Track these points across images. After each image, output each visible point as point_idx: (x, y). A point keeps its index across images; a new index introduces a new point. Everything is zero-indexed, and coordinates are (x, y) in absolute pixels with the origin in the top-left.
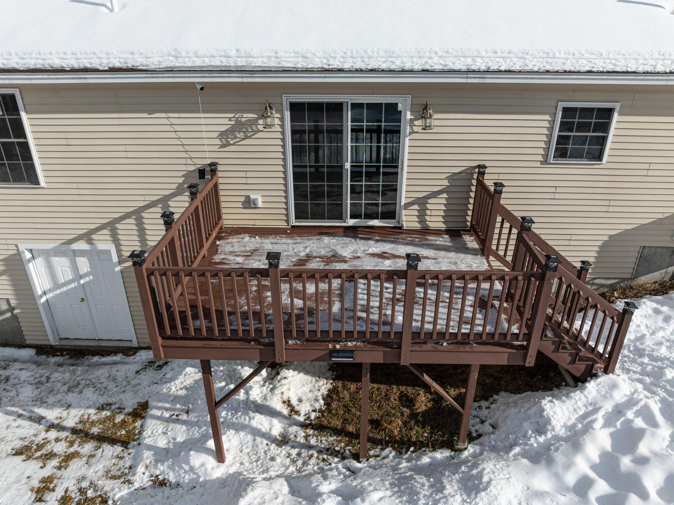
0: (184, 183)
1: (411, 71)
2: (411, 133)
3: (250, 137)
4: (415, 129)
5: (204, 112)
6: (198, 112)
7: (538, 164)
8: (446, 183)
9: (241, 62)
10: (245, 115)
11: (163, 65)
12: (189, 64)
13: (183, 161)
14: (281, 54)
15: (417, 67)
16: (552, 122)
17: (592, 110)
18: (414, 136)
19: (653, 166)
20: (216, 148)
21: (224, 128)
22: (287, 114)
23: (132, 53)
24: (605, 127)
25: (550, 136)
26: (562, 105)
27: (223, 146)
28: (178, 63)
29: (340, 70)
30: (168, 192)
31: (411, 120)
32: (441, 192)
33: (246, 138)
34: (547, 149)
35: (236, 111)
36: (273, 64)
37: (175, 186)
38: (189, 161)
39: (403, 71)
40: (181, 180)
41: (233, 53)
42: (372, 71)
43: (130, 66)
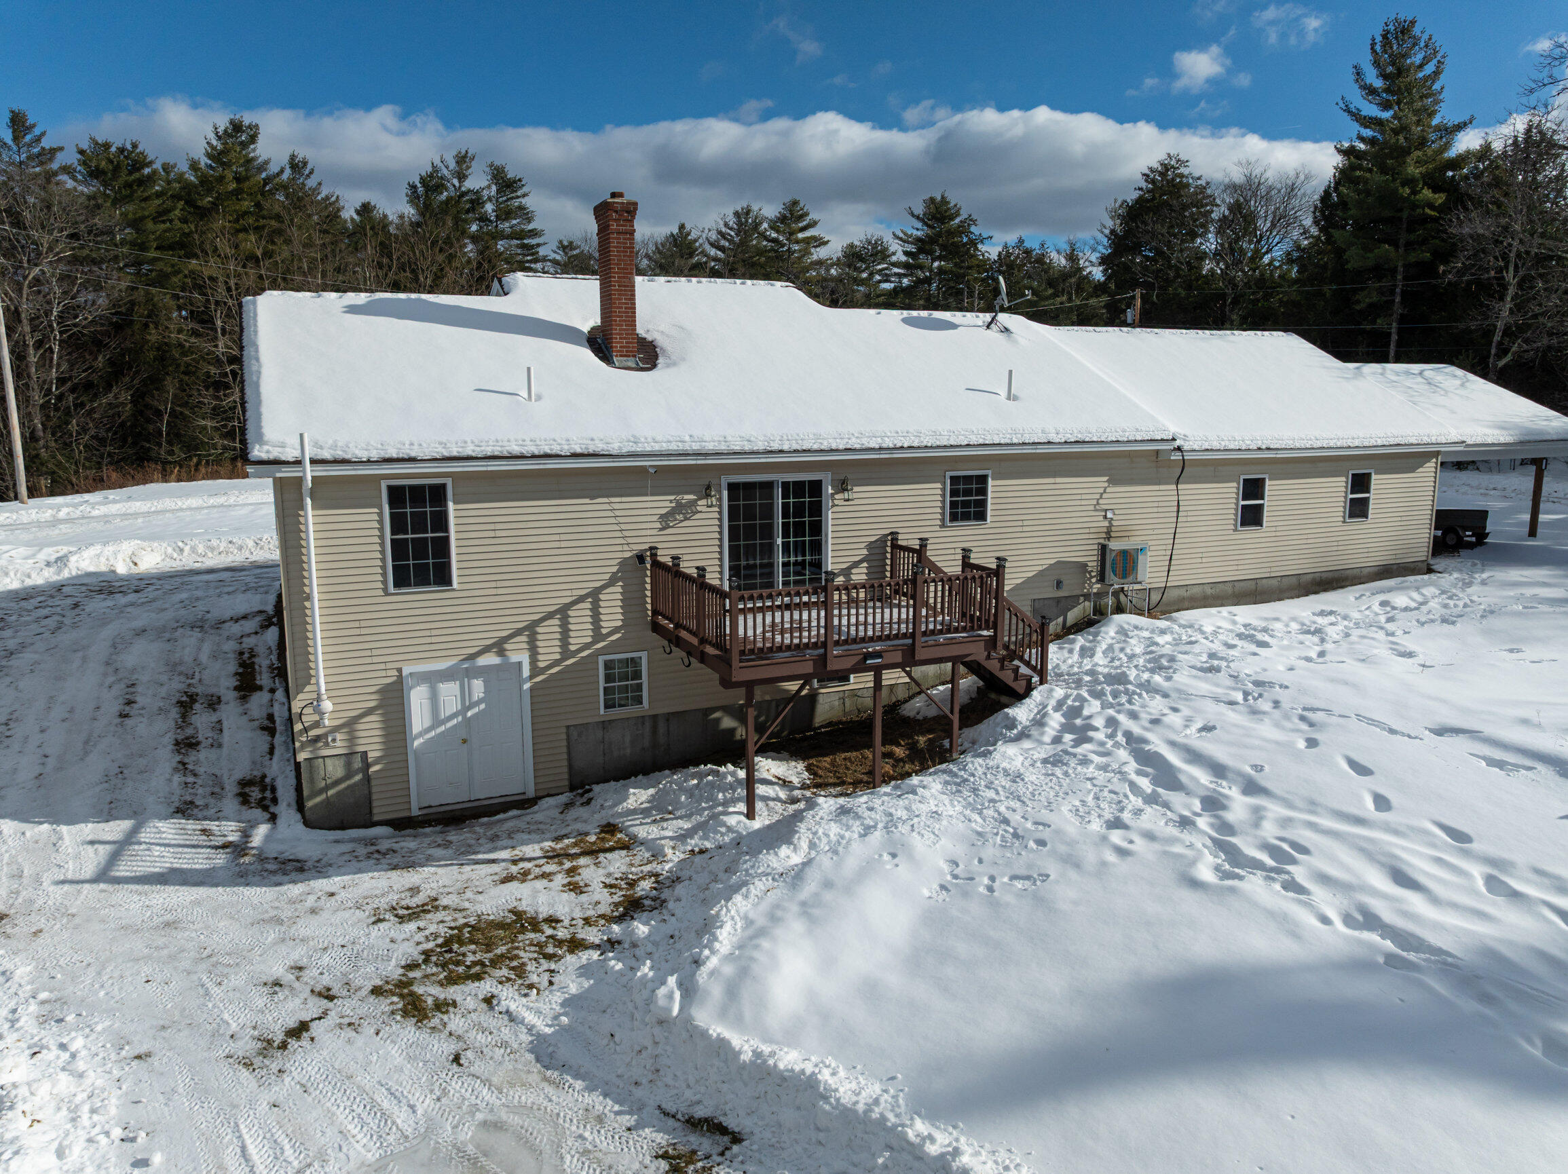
0: (618, 572)
1: (837, 450)
2: (834, 506)
3: (688, 519)
4: (836, 502)
5: (652, 494)
6: (646, 495)
7: (938, 528)
8: (865, 552)
9: (696, 447)
10: (686, 497)
11: (624, 450)
12: (648, 449)
13: (620, 548)
14: (729, 438)
15: (841, 447)
16: (944, 489)
17: (971, 477)
18: (835, 509)
19: (1025, 523)
20: (655, 532)
21: (664, 511)
22: (725, 493)
23: (592, 440)
24: (983, 491)
25: (943, 502)
26: (949, 474)
27: (661, 529)
28: (639, 448)
29: (781, 451)
30: (598, 584)
31: (832, 495)
32: (861, 561)
33: (686, 519)
34: (943, 514)
35: (678, 494)
36: (723, 447)
37: (607, 576)
38: (626, 548)
39: (832, 450)
40: (615, 569)
41: (687, 438)
42: (804, 451)
43: (591, 451)
